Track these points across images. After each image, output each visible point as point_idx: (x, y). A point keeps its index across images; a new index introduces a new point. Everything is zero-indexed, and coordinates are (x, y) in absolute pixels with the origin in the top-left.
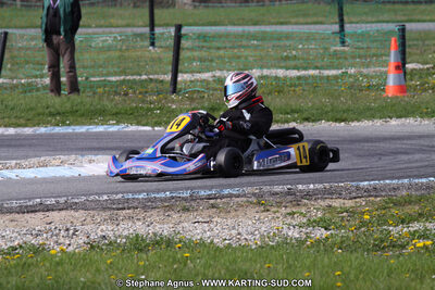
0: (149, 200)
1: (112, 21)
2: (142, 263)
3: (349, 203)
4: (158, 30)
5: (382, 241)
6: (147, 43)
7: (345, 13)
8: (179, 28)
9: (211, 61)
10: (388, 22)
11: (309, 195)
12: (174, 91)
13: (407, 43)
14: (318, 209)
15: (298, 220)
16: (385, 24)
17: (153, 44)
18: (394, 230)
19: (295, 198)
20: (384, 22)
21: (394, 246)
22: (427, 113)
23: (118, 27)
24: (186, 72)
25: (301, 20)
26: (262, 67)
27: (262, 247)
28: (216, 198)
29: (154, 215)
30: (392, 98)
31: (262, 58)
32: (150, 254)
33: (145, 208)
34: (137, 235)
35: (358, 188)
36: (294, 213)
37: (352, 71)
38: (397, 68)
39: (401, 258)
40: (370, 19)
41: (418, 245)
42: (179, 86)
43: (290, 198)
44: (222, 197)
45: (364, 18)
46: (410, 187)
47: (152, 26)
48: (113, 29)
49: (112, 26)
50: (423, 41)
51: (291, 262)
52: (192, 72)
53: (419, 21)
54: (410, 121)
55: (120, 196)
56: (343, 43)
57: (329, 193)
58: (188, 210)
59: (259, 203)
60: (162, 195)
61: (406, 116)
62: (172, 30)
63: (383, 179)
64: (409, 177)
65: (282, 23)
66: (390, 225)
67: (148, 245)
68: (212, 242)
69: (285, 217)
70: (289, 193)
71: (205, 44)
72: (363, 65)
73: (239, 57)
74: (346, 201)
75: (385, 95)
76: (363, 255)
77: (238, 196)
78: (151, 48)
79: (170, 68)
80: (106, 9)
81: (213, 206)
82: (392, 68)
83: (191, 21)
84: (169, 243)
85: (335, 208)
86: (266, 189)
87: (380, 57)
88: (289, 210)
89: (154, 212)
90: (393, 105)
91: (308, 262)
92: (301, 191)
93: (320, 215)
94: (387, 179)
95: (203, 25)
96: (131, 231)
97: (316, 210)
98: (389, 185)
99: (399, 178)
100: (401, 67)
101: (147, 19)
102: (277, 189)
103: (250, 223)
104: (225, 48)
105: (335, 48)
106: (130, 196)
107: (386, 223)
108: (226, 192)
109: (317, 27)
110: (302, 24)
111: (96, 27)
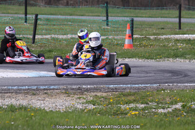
0: (19, 90)
1: (9, 11)
2: (13, 117)
3: (104, 94)
4: (28, 16)
5: (117, 111)
6: (24, 21)
7: (109, 12)
8: (37, 16)
9: (51, 30)
10: (127, 17)
11: (87, 90)
12: (34, 42)
13: (134, 26)
14: (91, 97)
15: (82, 101)
16: (125, 18)
17: (26, 22)
18: (123, 107)
19: (81, 91)
20: (125, 17)
21: (122, 114)
22: (141, 57)
23: (11, 14)
24: (39, 35)
25: (91, 14)
26: (72, 34)
27: (65, 112)
28: (47, 90)
29: (20, 96)
30: (126, 50)
31: (72, 30)
32: (17, 113)
33: (16, 93)
34: (12, 105)
35: (108, 88)
36: (81, 98)
37: (110, 37)
38: (129, 37)
39: (124, 119)
40: (119, 15)
41: (132, 113)
42: (36, 41)
43: (79, 91)
44: (50, 89)
45: (117, 15)
46: (131, 88)
47: (26, 14)
48: (9, 15)
49: (9, 13)
50: (142, 25)
51: (77, 119)
52: (42, 35)
53: (140, 17)
54: (134, 60)
55: (6, 87)
56: (107, 25)
57: (96, 90)
58: (35, 95)
59: (66, 93)
60: (24, 88)
61: (132, 58)
62: (34, 16)
63: (120, 84)
64: (131, 84)
65: (82, 15)
66: (121, 104)
67: (16, 109)
68: (44, 109)
69: (76, 99)
70: (79, 89)
71: (48, 23)
72: (115, 35)
73: (63, 29)
74: (103, 93)
75: (123, 48)
76: (108, 117)
77: (57, 89)
78: (25, 23)
79: (32, 32)
80: (7, 6)
81: (46, 93)
82: (127, 37)
83: (43, 13)
84: (25, 108)
85: (98, 96)
86: (69, 87)
87: (123, 32)
88: (78, 96)
89: (20, 95)
90: (127, 53)
91: (84, 119)
92: (84, 88)
93: (91, 99)
94: (122, 84)
95: (48, 15)
96: (9, 103)
97: (90, 97)
98: (122, 87)
99: (126, 84)
100: (131, 36)
101: (24, 11)
102: (74, 87)
103: (61, 101)
104: (57, 25)
105: (104, 27)
106: (10, 87)
107: (119, 103)
108: (52, 87)
109: (97, 17)
110: (90, 16)
111: (2, 13)
